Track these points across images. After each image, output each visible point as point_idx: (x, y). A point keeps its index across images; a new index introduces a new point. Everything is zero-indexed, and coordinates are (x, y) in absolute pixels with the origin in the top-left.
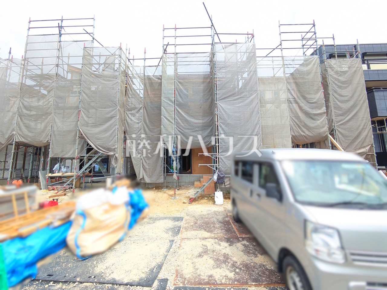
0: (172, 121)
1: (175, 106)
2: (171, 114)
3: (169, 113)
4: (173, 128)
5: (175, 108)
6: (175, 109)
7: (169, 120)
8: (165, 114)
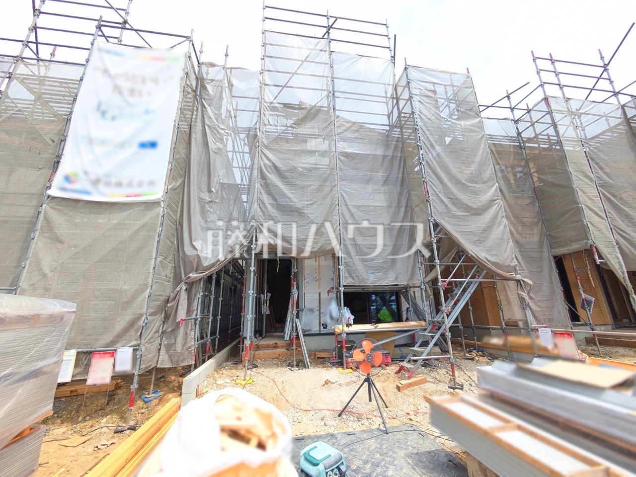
0: (602, 216)
1: (599, 188)
2: (596, 203)
3: (593, 200)
4: (608, 229)
5: (600, 192)
6: (601, 194)
7: (596, 214)
8: (586, 202)
